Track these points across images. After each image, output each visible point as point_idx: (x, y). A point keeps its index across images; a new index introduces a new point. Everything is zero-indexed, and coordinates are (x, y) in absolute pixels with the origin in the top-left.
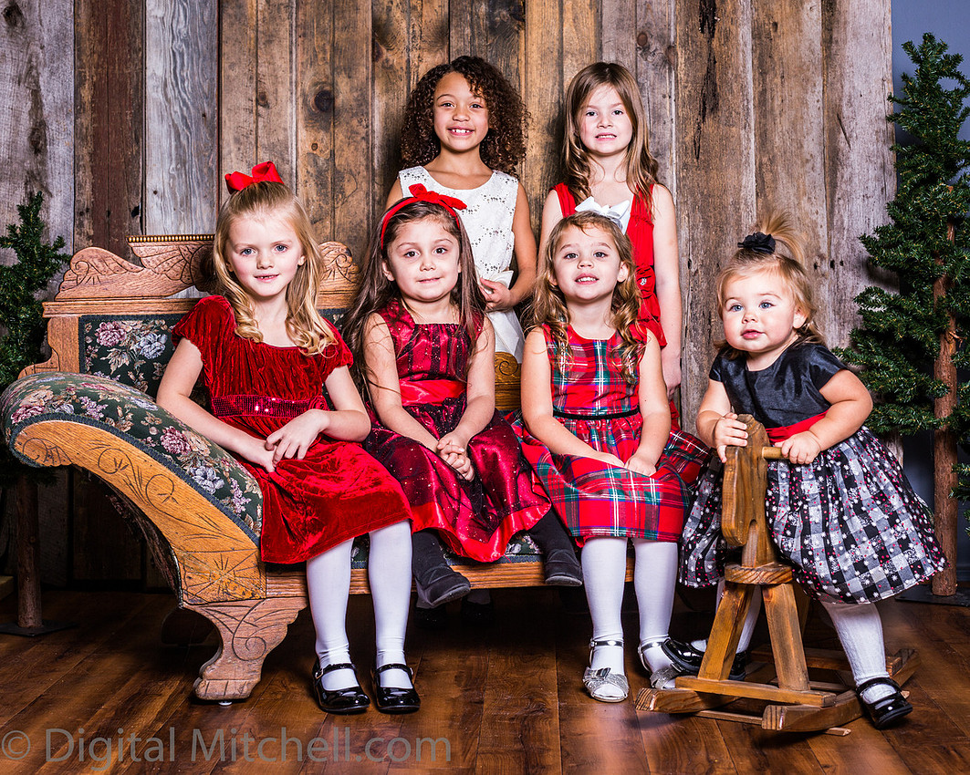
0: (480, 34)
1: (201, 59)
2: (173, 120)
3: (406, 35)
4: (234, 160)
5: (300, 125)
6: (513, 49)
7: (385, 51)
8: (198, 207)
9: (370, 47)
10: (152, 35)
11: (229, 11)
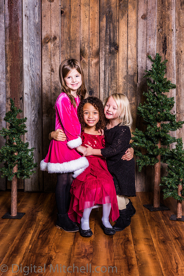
0: (107, 54)
1: (37, 60)
2: (30, 75)
3: (89, 54)
4: (45, 85)
6: (115, 58)
7: (83, 58)
8: (37, 97)
9: (79, 57)
10: (25, 54)
11: (44, 47)
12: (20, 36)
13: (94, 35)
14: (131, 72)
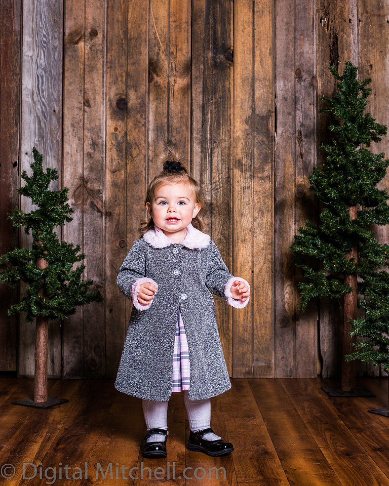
0: (208, 68)
1: (53, 80)
2: (37, 114)
3: (167, 68)
4: (71, 136)
5: (108, 117)
6: (226, 77)
7: (155, 77)
8: (51, 162)
9: (147, 75)
10: (26, 66)
11: (69, 53)
12: (17, 27)
13: (180, 28)
14: (261, 109)
